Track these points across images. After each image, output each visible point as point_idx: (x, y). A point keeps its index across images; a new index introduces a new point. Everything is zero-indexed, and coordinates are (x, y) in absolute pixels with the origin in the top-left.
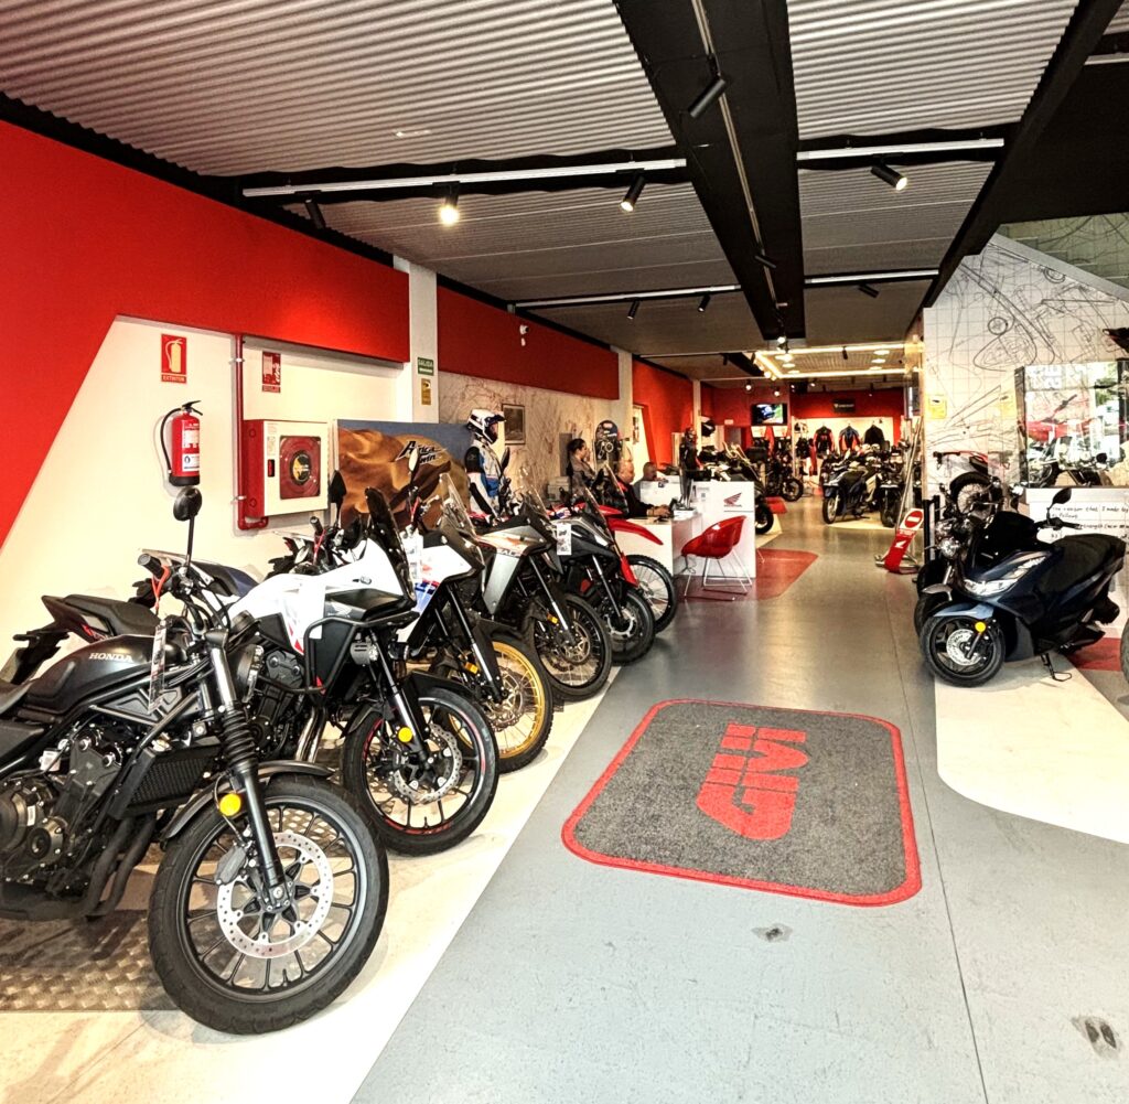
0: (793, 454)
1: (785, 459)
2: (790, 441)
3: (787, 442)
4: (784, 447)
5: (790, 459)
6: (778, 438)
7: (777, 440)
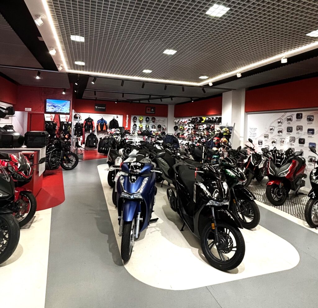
0: (72, 133)
1: (66, 136)
2: (71, 125)
3: (68, 125)
4: (66, 129)
5: (70, 136)
6: (63, 122)
7: (62, 123)
